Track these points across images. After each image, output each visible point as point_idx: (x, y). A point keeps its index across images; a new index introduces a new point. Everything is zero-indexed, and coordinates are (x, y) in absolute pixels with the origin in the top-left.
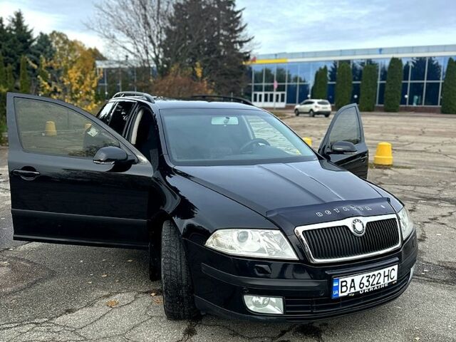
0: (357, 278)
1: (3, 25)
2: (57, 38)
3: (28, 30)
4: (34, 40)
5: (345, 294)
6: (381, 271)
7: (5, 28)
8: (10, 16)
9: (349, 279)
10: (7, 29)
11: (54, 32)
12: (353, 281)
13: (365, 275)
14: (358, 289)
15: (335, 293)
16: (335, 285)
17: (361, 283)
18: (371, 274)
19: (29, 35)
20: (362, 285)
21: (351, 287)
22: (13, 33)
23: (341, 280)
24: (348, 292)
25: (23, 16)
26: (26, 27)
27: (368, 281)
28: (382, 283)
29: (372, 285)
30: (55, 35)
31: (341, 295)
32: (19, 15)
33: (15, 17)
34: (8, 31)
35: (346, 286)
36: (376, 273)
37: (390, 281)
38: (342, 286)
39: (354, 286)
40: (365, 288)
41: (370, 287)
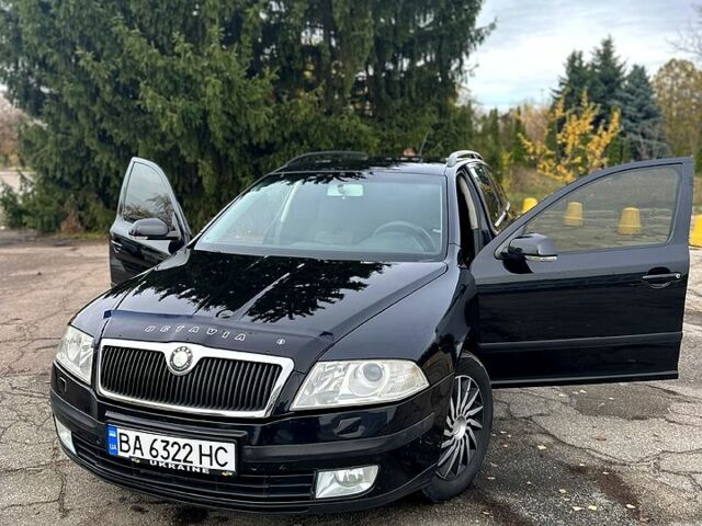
0: (146, 439)
1: (581, 62)
2: (677, 70)
3: (618, 65)
4: (624, 80)
5: (126, 455)
6: (195, 443)
7: (584, 65)
8: (595, 48)
9: (132, 434)
10: (588, 65)
11: (673, 60)
12: (137, 438)
13: (160, 438)
14: (147, 456)
15: (113, 447)
16: (112, 434)
17: (152, 449)
18: (171, 440)
19: (617, 72)
20: (154, 453)
21: (135, 448)
22: (597, 71)
23: (119, 431)
24: (130, 454)
25: (613, 44)
26: (616, 59)
27: (165, 448)
28: (196, 463)
29: (173, 459)
30: (673, 65)
31: (121, 454)
32: (607, 44)
33: (601, 47)
34: (589, 69)
35: (127, 442)
36: (182, 442)
37: (215, 466)
38: (121, 441)
39: (140, 448)
40: (159, 459)
41: (169, 460)
